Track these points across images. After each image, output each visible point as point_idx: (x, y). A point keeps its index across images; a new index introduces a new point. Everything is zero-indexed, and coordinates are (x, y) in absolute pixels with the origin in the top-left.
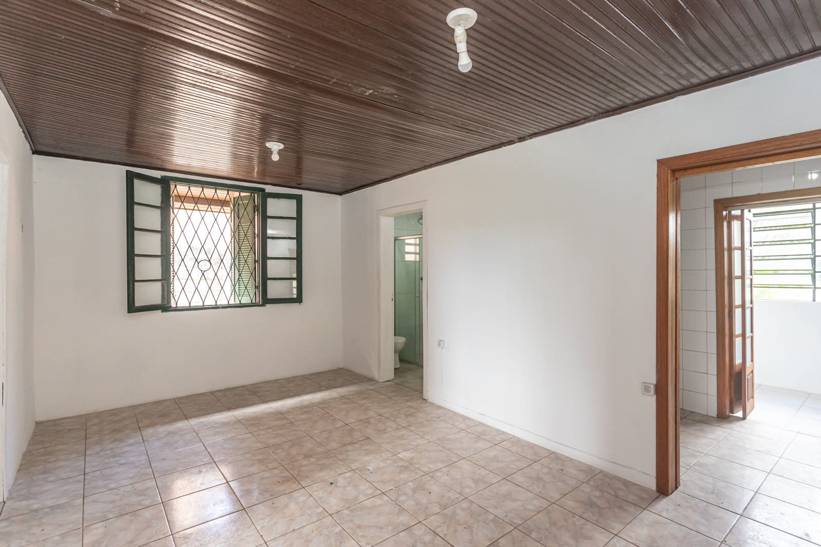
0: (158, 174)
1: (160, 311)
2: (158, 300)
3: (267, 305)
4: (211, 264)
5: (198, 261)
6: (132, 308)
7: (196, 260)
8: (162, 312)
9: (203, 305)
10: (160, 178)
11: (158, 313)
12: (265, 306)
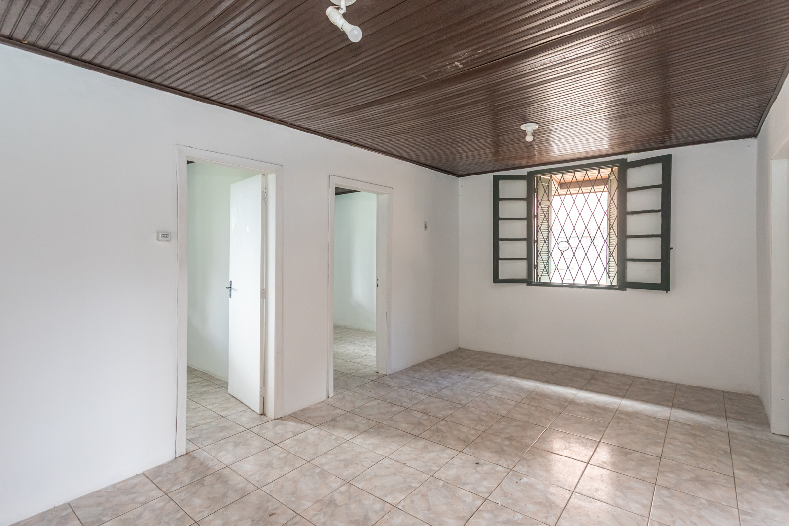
0: (524, 172)
1: (526, 284)
2: (523, 275)
3: (628, 290)
4: (569, 245)
5: (558, 242)
6: (496, 280)
7: (557, 241)
8: (527, 285)
9: (562, 283)
10: (526, 174)
11: (524, 286)
12: (625, 290)
